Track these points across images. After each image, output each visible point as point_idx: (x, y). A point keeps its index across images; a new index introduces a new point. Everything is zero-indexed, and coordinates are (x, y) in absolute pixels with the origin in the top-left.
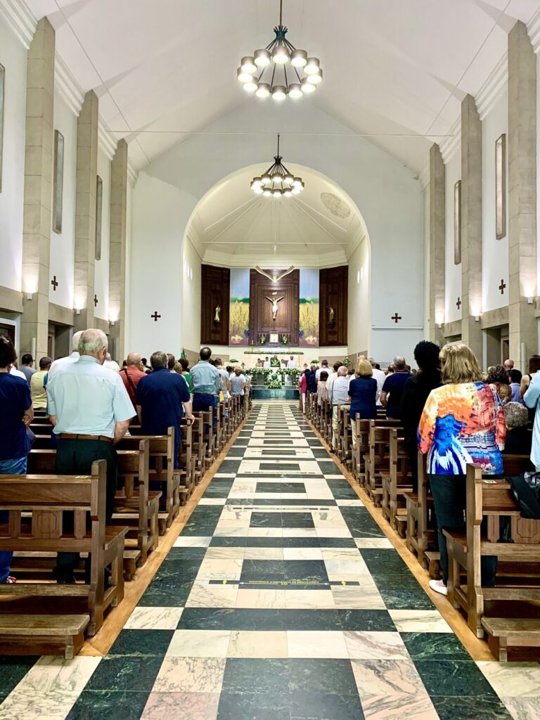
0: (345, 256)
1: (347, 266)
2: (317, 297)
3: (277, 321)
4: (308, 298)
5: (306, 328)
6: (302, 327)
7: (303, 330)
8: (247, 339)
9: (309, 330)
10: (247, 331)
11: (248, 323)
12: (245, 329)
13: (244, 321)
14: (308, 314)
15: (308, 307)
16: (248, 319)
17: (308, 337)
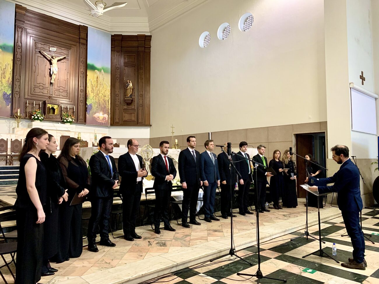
0: (147, 24)
1: (150, 36)
2: (109, 66)
3: (55, 86)
4: (98, 65)
5: (95, 102)
6: (90, 100)
7: (92, 103)
8: (8, 107)
9: (98, 105)
10: (8, 94)
11: (10, 82)
12: (5, 92)
13: (3, 79)
14: (97, 85)
15: (98, 76)
16: (10, 76)
17: (98, 113)
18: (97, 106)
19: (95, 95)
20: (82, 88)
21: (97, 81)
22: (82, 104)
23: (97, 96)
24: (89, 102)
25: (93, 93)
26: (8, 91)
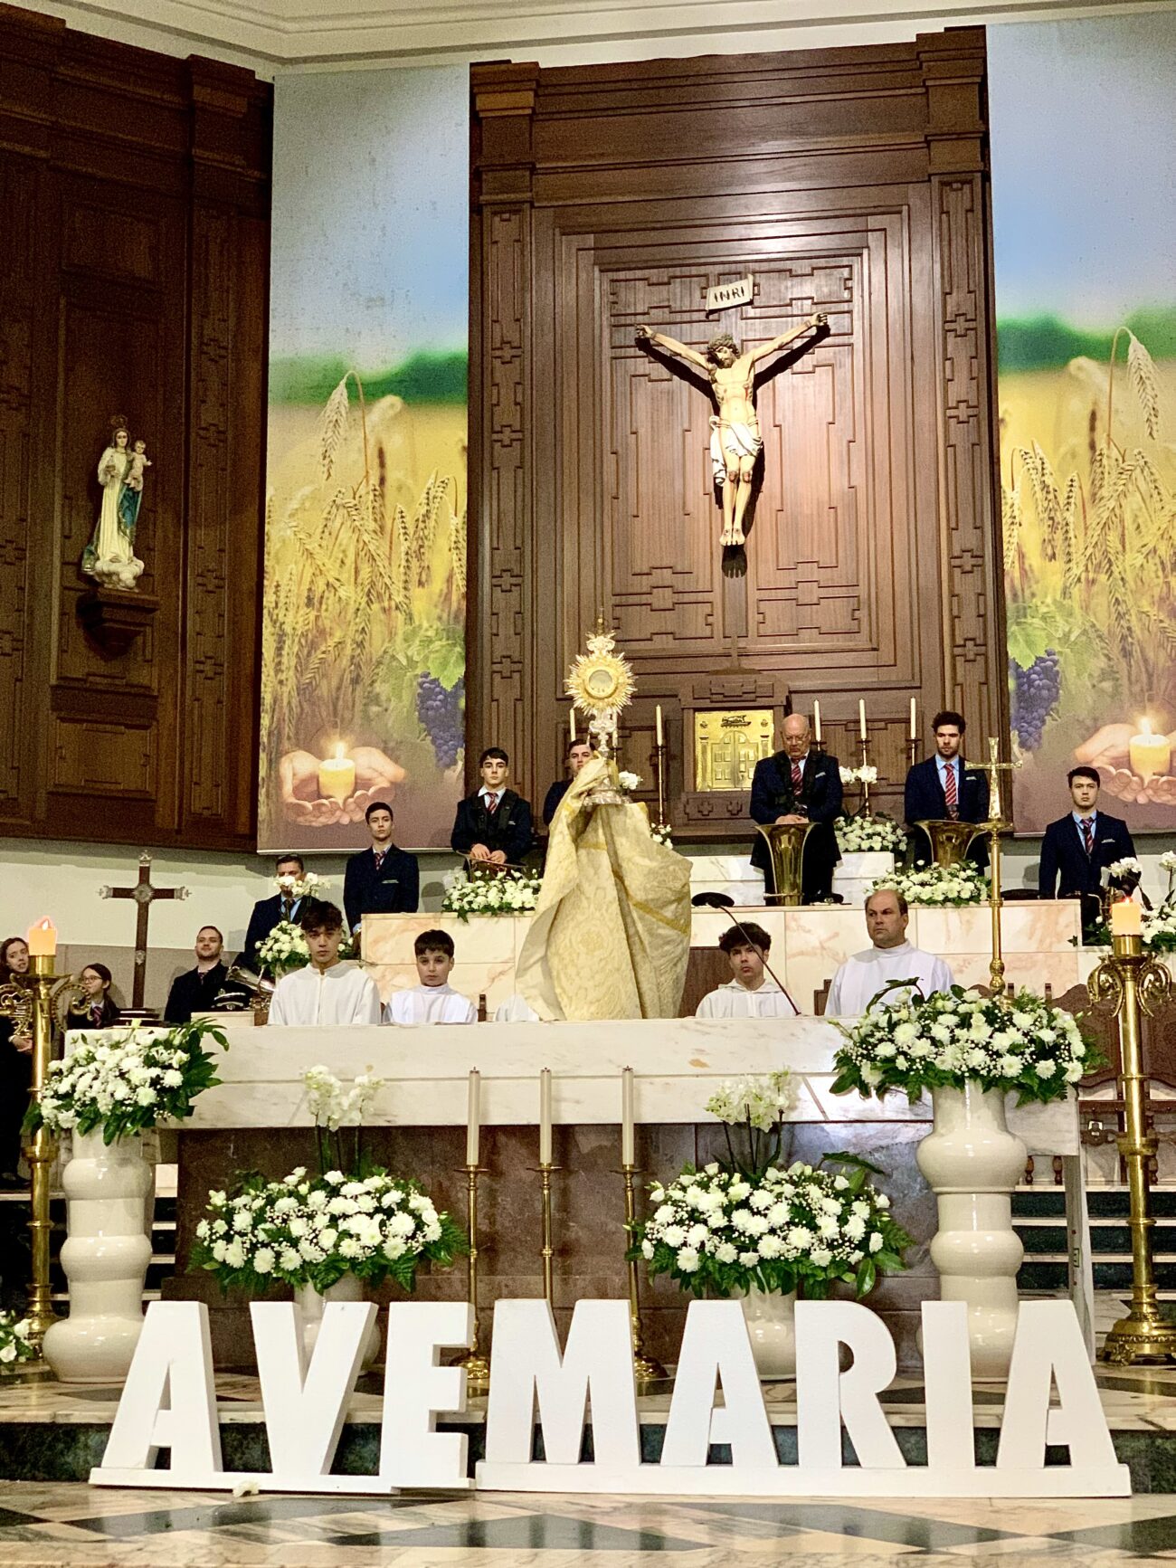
3: (762, 568)
5: (1085, 632)
6: (1037, 621)
7: (1057, 648)
8: (448, 773)
9: (1116, 653)
10: (449, 689)
11: (454, 606)
12: (426, 675)
13: (416, 591)
14: (1096, 485)
15: (1095, 403)
16: (456, 564)
17: (1114, 721)
18: (1103, 662)
19: (1077, 570)
20: (967, 537)
21: (1092, 446)
22: (976, 672)
23: (1103, 577)
24: (1030, 644)
25: (1059, 564)
26: (444, 664)
